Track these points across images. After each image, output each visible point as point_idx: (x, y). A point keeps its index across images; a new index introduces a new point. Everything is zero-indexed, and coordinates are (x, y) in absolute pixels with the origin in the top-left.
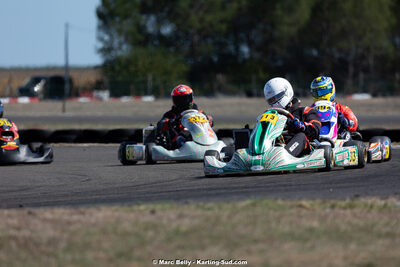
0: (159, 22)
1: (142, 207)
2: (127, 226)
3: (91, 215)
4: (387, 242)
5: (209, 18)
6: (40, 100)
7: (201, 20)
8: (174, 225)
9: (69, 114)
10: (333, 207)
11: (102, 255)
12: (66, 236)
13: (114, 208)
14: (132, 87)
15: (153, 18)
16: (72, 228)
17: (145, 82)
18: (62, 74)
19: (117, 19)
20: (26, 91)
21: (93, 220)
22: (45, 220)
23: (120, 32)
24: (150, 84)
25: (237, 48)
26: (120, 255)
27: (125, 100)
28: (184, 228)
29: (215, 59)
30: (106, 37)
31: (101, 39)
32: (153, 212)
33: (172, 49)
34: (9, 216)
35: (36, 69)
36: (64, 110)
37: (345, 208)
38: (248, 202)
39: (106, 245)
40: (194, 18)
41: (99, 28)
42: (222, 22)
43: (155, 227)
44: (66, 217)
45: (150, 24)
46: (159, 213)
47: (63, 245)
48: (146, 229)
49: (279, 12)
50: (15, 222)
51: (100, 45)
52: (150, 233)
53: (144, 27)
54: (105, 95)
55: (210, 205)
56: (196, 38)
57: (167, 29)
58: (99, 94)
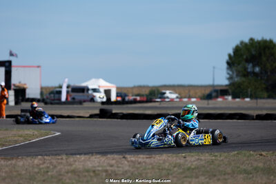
0: (254, 66)
7: (272, 66)
9: (210, 106)
12: (133, 170)
14: (241, 95)
15: (251, 65)
16: (139, 166)
17: (247, 92)
19: (236, 65)
21: (153, 161)
23: (236, 70)
24: (249, 93)
27: (237, 100)
30: (231, 73)
31: (228, 74)
32: (185, 157)
33: (259, 78)
36: (208, 104)
38: (236, 152)
40: (268, 65)
41: (228, 69)
43: (179, 166)
44: (141, 160)
45: (250, 67)
48: (175, 167)
50: (113, 162)
51: (228, 76)
52: (175, 169)
53: (248, 68)
54: (230, 98)
56: (269, 73)
57: (257, 69)
58: (226, 97)
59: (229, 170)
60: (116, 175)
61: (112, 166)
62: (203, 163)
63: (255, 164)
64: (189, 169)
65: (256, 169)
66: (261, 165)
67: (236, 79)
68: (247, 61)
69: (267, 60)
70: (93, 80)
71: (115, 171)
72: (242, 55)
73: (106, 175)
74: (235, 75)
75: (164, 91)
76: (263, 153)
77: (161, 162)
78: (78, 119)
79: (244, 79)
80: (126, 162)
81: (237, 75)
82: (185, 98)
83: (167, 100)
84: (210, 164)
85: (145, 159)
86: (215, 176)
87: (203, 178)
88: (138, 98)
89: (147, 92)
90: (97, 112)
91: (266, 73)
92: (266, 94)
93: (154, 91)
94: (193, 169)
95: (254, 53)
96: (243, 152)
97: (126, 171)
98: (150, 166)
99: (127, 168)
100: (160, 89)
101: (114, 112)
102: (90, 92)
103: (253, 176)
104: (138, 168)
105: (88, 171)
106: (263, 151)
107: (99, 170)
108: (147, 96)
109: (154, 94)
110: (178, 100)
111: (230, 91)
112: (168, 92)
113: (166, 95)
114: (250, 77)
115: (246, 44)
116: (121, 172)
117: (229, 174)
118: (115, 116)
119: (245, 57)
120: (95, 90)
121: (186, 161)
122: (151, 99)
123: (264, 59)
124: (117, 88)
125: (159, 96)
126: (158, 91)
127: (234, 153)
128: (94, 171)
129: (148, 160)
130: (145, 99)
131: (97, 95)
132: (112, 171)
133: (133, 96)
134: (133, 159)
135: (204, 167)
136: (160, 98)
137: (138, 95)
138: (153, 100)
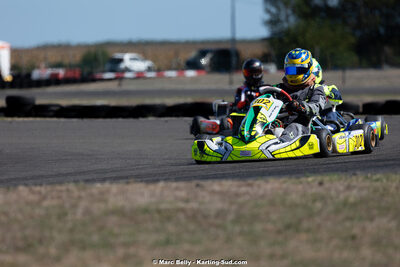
1: (310, 179)
2: (294, 197)
3: (259, 186)
6: (208, 72)
8: (342, 197)
11: (270, 226)
12: (234, 208)
13: (282, 180)
18: (228, 46)
20: (193, 64)
21: (261, 192)
22: (213, 192)
23: (287, 4)
26: (288, 227)
28: (352, 200)
29: (382, 30)
30: (273, 10)
31: (268, 11)
32: (321, 184)
34: (177, 189)
35: (203, 42)
36: (231, 83)
39: (274, 217)
43: (323, 198)
44: (234, 189)
46: (327, 185)
47: (231, 217)
48: (314, 201)
50: (182, 194)
51: (267, 17)
52: (319, 205)
54: (272, 68)
55: (378, 176)
56: (362, 10)
60: (206, 217)
64: (345, 203)
75: (118, 55)
82: (170, 68)
83: (128, 75)
88: (61, 72)
89: (77, 57)
91: (356, 8)
92: (356, 59)
93: (95, 56)
105: (146, 211)
108: (78, 66)
109: (96, 62)
110: (152, 74)
112: (127, 57)
113: (122, 66)
114: (318, 19)
122: (91, 73)
125: (108, 66)
126: (104, 54)
128: (159, 211)
129: (251, 190)
130: (77, 74)
133: (48, 67)
134: (217, 188)
136: (112, 71)
137: (59, 65)
138: (98, 76)
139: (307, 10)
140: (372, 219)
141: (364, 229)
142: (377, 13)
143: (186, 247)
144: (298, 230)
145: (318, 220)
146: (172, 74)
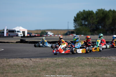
0: (85, 22)
4: (100, 67)
5: (94, 21)
7: (92, 21)
10: (95, 59)
11: (39, 69)
14: (80, 33)
15: (84, 21)
16: (37, 63)
19: (77, 21)
23: (78, 23)
24: (83, 33)
25: (99, 27)
26: (43, 69)
28: (59, 63)
29: (95, 28)
30: (75, 24)
31: (74, 25)
33: (87, 27)
36: (66, 37)
37: (97, 59)
38: (77, 57)
39: (41, 67)
40: (91, 21)
41: (74, 23)
42: (96, 21)
43: (54, 63)
45: (83, 22)
48: (52, 63)
49: (106, 20)
51: (74, 26)
52: (52, 64)
53: (82, 22)
56: (91, 25)
57: (86, 23)
58: (73, 34)
59: (74, 65)
60: (27, 67)
61: (25, 63)
62: (64, 62)
63: (86, 62)
64: (58, 64)
65: (86, 64)
66: (88, 63)
67: (78, 27)
68: (82, 19)
69: (91, 19)
70: (18, 27)
71: (27, 65)
72: (80, 17)
73: (23, 67)
74: (77, 25)
75: (47, 32)
76: (89, 58)
77: (46, 61)
78: (11, 43)
79: (81, 27)
80: (31, 62)
81: (78, 26)
82: (56, 35)
83: (48, 35)
84: (67, 62)
85: (39, 60)
86: (69, 67)
87: (64, 68)
88: (37, 35)
89: (40, 32)
90: (19, 40)
91: (90, 24)
92: (90, 33)
93: (43, 32)
94: (60, 64)
95: (85, 16)
96: (81, 57)
97: (31, 65)
98: (42, 63)
99: (32, 64)
100: (46, 31)
101: (26, 40)
102: (16, 32)
103: (85, 68)
104: (36, 64)
105: (15, 65)
106: (89, 57)
107: (20, 65)
108: (40, 34)
109: (43, 33)
110: (53, 36)
111: (75, 32)
112: (49, 32)
113: (48, 34)
114: (83, 26)
115: (82, 13)
116: (29, 66)
117: (74, 66)
118: (27, 42)
119: (81, 18)
120: (18, 31)
121: (57, 61)
122: (42, 35)
123: (89, 18)
124: (28, 31)
125: (45, 34)
126: (45, 32)
127: (76, 58)
128: (18, 65)
129: (40, 61)
131: (19, 33)
132: (25, 65)
133: (34, 34)
134: (34, 60)
135: (64, 63)
136: (46, 35)
137: (36, 34)
138: (43, 36)
139: (82, 25)
140: (61, 68)
141: (58, 70)
142: (94, 25)
143: (19, 73)
144: (45, 70)
145: (50, 68)
146: (57, 35)
